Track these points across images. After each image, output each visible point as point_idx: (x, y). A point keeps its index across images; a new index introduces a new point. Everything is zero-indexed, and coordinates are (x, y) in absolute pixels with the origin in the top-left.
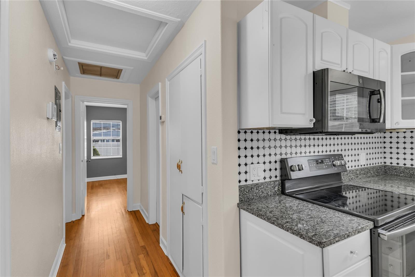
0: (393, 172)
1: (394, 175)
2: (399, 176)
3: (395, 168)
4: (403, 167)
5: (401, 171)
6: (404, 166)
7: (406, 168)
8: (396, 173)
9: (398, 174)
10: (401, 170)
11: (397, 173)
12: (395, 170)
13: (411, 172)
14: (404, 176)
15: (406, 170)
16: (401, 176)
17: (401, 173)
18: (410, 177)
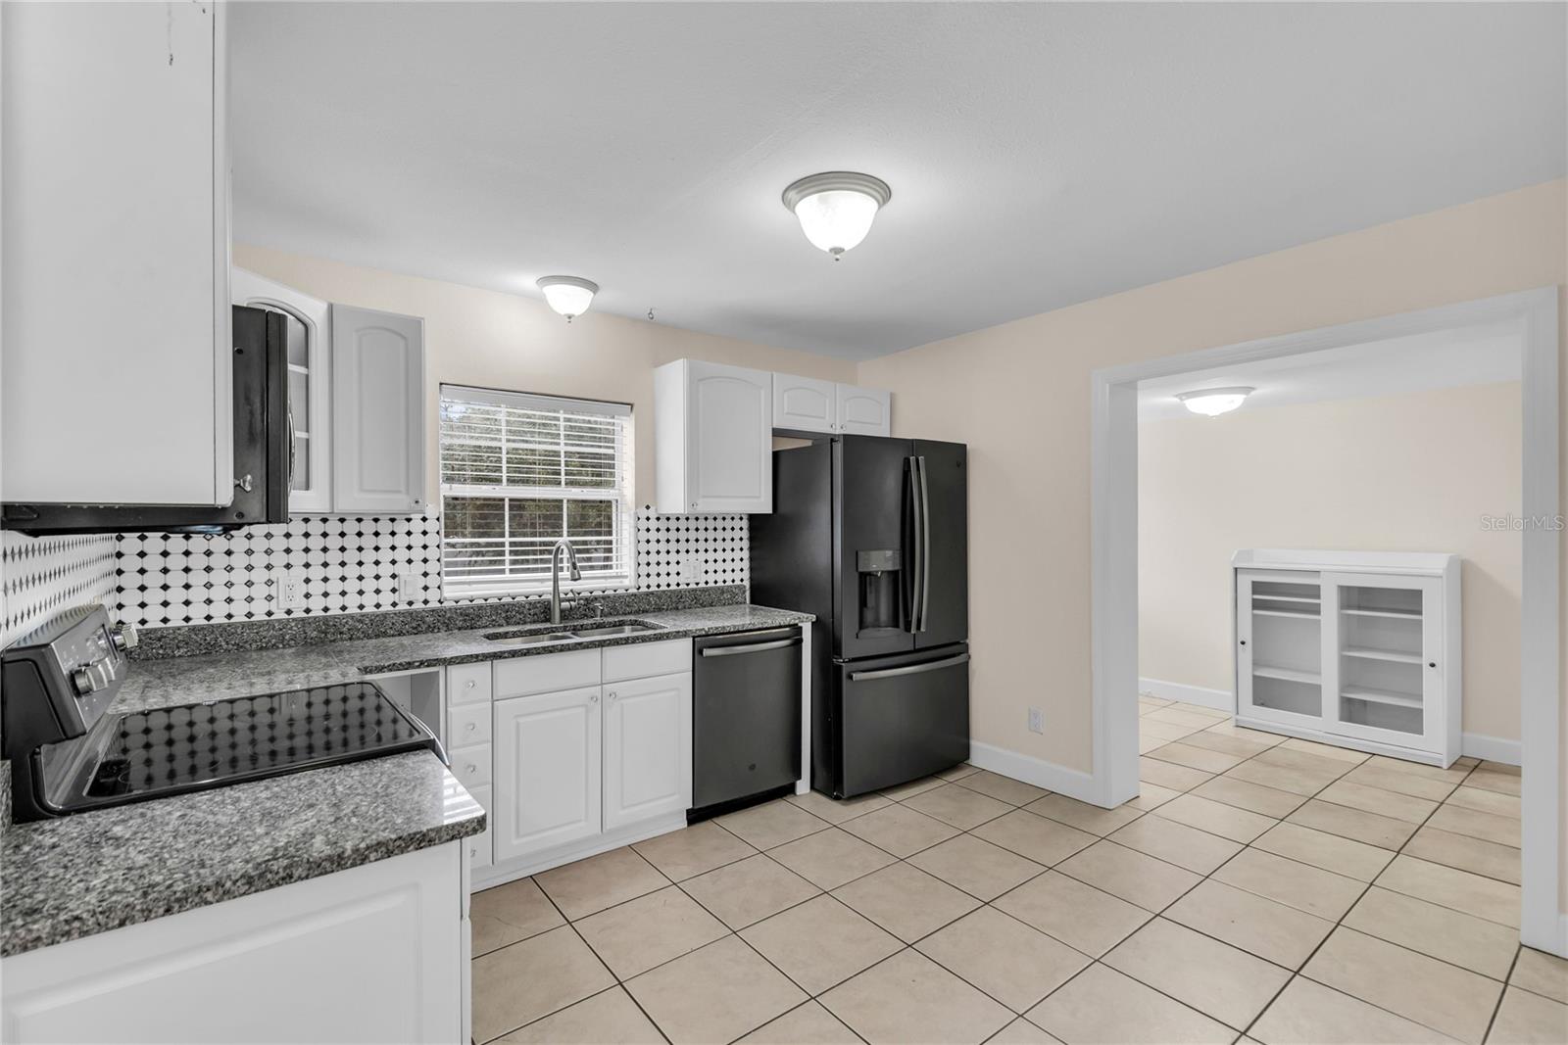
0: (152, 649)
1: (157, 659)
2: (174, 657)
3: (159, 634)
4: (187, 629)
5: (179, 642)
6: (185, 624)
7: (194, 629)
8: (161, 652)
9: (169, 652)
10: (180, 638)
11: (165, 649)
12: (159, 640)
13: (208, 638)
14: (189, 654)
15: (196, 635)
16: (180, 656)
17: (178, 648)
18: (205, 653)
